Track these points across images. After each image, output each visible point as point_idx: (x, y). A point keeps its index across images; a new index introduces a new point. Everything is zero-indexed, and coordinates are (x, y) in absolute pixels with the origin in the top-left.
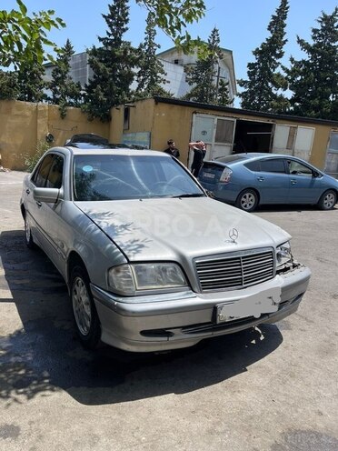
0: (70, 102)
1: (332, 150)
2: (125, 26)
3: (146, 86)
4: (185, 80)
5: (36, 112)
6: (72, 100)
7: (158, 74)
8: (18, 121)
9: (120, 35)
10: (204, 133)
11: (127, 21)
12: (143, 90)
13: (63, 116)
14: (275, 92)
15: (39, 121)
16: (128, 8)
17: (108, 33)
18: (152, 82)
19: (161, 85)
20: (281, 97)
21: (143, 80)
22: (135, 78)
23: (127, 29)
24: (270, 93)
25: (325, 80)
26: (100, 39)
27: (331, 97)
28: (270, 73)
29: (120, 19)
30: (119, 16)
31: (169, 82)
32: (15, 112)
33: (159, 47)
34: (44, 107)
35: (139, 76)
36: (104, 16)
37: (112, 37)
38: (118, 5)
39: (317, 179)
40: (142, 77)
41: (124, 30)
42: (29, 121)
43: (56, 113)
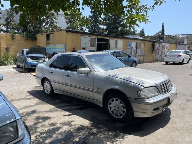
1: (128, 48)
3: (49, 24)
4: (65, 22)
6: (16, 31)
7: (54, 20)
10: (86, 43)
12: (47, 26)
13: (13, 38)
14: (100, 27)
18: (51, 23)
19: (55, 24)
20: (103, 28)
21: (47, 22)
24: (99, 27)
25: (116, 22)
27: (119, 28)
28: (98, 20)
31: (58, 23)
34: (3, 35)
39: (130, 58)
43: (10, 37)
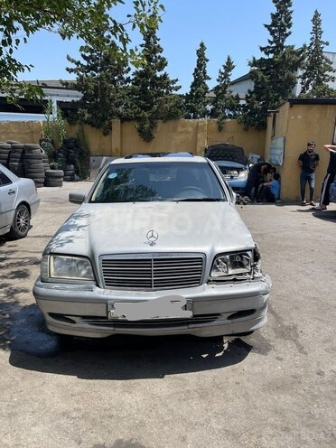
0: (229, 115)
2: (288, 30)
3: (311, 87)
5: (197, 128)
6: (231, 113)
7: (327, 73)
8: (182, 137)
9: (283, 41)
11: (289, 26)
12: (308, 92)
13: (220, 129)
15: (199, 136)
16: (291, 12)
17: (270, 41)
18: (319, 82)
19: (329, 83)
21: (309, 82)
22: (299, 81)
23: (290, 33)
26: (262, 49)
29: (282, 25)
30: (281, 23)
32: (180, 129)
33: (327, 44)
34: (203, 122)
35: (304, 78)
36: (266, 26)
37: (274, 45)
38: (281, 12)
40: (307, 79)
41: (287, 35)
42: (190, 136)
43: (214, 126)
